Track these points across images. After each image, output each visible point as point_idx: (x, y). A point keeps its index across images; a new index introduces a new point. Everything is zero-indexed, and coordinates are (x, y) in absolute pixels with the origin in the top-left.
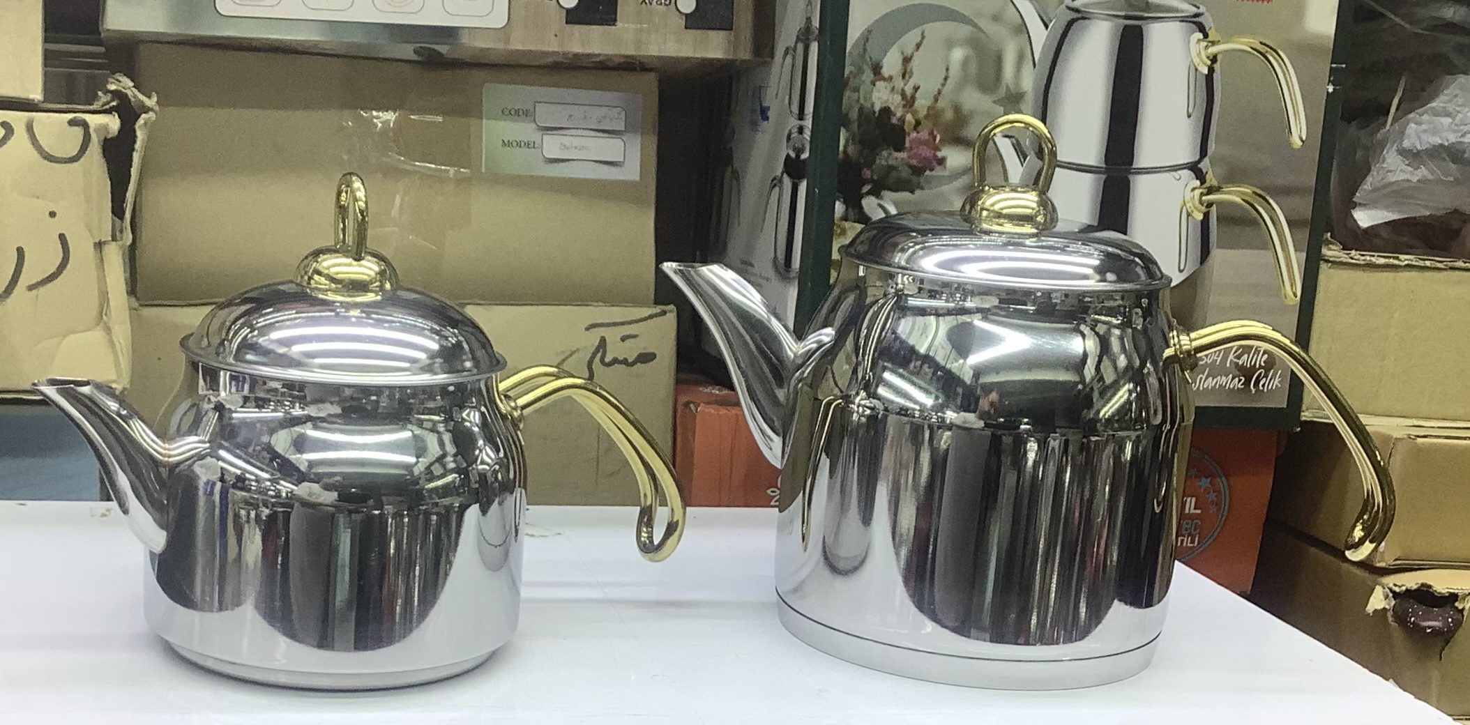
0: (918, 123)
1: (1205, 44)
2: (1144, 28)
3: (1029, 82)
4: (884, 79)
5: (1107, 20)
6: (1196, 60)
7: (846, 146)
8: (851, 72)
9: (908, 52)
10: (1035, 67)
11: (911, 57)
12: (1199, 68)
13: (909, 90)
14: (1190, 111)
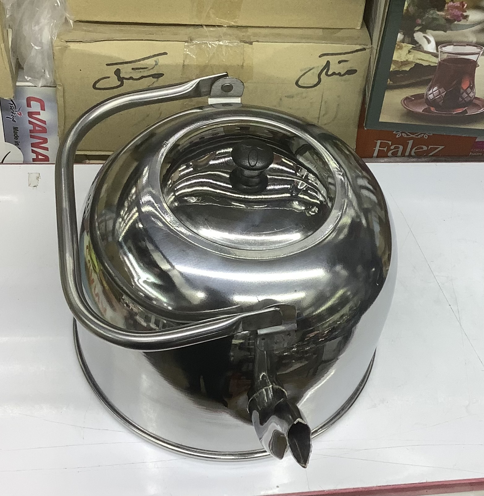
7: (407, 7)
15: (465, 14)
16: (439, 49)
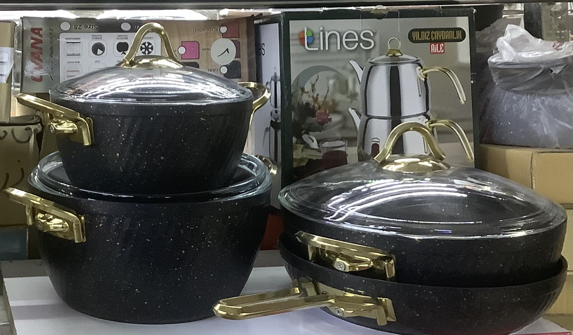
0: (320, 107)
1: (422, 70)
2: (398, 67)
3: (358, 89)
4: (306, 93)
5: (384, 65)
6: (420, 76)
7: (294, 117)
8: (294, 92)
9: (313, 82)
10: (360, 84)
11: (315, 84)
12: (421, 79)
13: (315, 96)
14: (420, 94)
15: (329, 117)
16: (320, 146)
